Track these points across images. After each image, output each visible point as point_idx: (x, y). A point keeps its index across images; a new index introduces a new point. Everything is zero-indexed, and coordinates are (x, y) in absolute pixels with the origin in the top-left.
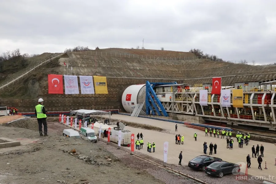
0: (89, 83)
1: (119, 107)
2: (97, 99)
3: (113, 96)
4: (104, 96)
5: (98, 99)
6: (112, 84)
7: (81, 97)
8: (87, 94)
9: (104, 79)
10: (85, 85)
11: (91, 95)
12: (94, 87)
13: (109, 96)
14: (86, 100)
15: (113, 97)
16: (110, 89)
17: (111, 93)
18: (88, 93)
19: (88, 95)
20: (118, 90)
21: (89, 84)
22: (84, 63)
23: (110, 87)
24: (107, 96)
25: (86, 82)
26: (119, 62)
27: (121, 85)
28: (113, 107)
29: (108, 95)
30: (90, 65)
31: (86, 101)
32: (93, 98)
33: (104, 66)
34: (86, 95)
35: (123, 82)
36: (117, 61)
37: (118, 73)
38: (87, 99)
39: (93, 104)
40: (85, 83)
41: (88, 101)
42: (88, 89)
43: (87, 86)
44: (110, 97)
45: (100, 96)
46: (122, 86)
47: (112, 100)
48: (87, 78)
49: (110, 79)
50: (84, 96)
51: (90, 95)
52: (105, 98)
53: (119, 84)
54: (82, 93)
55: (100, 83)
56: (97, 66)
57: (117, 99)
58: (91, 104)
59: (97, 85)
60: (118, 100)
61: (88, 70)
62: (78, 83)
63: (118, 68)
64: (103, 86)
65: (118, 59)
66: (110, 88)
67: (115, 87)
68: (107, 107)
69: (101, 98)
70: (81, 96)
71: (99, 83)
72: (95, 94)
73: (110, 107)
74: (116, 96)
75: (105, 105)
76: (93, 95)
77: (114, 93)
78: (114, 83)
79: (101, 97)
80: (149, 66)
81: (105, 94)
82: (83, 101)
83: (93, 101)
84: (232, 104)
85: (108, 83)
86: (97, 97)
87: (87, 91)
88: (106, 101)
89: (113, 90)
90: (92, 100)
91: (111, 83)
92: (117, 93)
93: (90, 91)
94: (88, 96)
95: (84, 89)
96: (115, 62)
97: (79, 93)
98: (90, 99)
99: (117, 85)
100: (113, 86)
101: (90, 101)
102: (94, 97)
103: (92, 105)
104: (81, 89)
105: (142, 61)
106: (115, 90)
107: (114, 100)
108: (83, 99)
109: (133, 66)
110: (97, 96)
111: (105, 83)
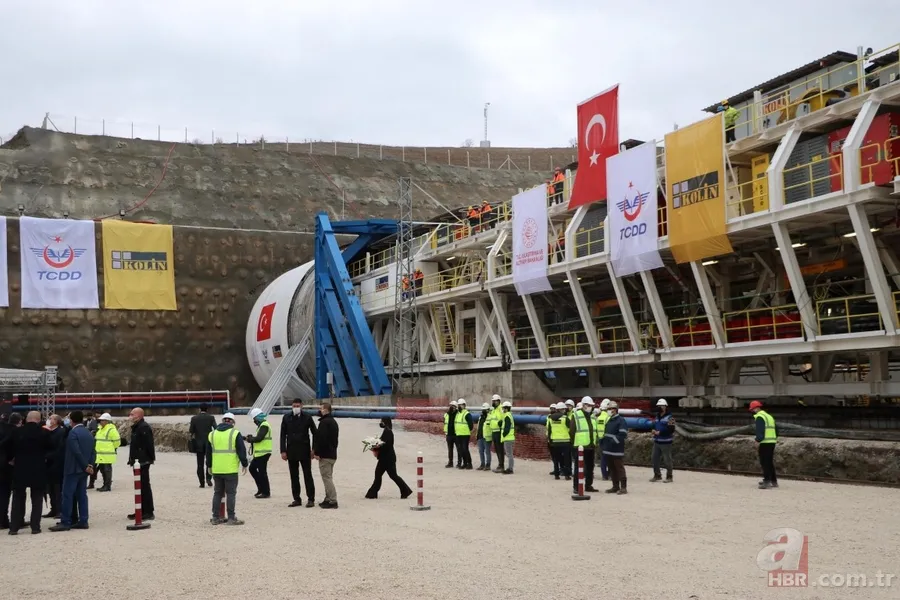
0: (71, 255)
1: (234, 379)
2: (108, 333)
3: (201, 323)
4: (151, 323)
5: (118, 334)
6: (203, 261)
7: (17, 325)
8: (57, 310)
9: (158, 236)
10: (50, 263)
11: (81, 315)
12: (100, 273)
13: (184, 323)
14: (47, 338)
15: (202, 328)
16: (191, 288)
17: (193, 307)
18: (63, 303)
19: (61, 314)
20: (233, 291)
21: (70, 260)
22: (95, 174)
23: (192, 276)
24: (168, 321)
25: (57, 248)
26: (290, 173)
27: (251, 268)
28: (197, 378)
29: (177, 316)
30: (126, 181)
31: (46, 345)
32: (89, 332)
33: (199, 187)
34: (51, 314)
35: (267, 253)
36: (282, 169)
37: (263, 215)
38: (51, 332)
39: (87, 362)
40: (48, 255)
41: (59, 346)
42: (63, 285)
43: (61, 269)
44: (185, 328)
45: (132, 322)
46: (261, 273)
47: (194, 343)
48: (63, 230)
49: (191, 238)
50: (35, 321)
51: (70, 315)
52: (160, 333)
53: (244, 265)
54: (26, 301)
55: (136, 256)
56: (165, 185)
57: (223, 339)
58: (76, 361)
59: (117, 264)
60: (227, 343)
61: (106, 201)
62: (10, 252)
63: (274, 198)
64: (153, 273)
65: (289, 163)
66: (190, 281)
67: (217, 278)
68: (162, 378)
69: (136, 333)
70: (16, 320)
71: (128, 256)
72: (102, 309)
73: (181, 377)
74: (219, 324)
75: (152, 365)
76: (90, 316)
77: (212, 307)
78: (216, 258)
79: (133, 328)
80: (446, 194)
81: (161, 311)
82: (25, 343)
83: (84, 343)
84: (667, 242)
85: (181, 258)
86: (112, 328)
87: (56, 292)
88: (161, 344)
89: (209, 290)
90: (84, 338)
91: (199, 258)
92: (226, 306)
93: (72, 293)
94: (56, 320)
95: (41, 284)
96: (270, 172)
97: (6, 304)
98: (70, 334)
99: (233, 270)
100: (210, 272)
101: (66, 343)
102: (94, 327)
103: (76, 368)
104: (19, 282)
105: (418, 173)
106: (216, 291)
107: (209, 343)
108: (31, 332)
109: (359, 191)
110: (114, 322)
111: (161, 256)
